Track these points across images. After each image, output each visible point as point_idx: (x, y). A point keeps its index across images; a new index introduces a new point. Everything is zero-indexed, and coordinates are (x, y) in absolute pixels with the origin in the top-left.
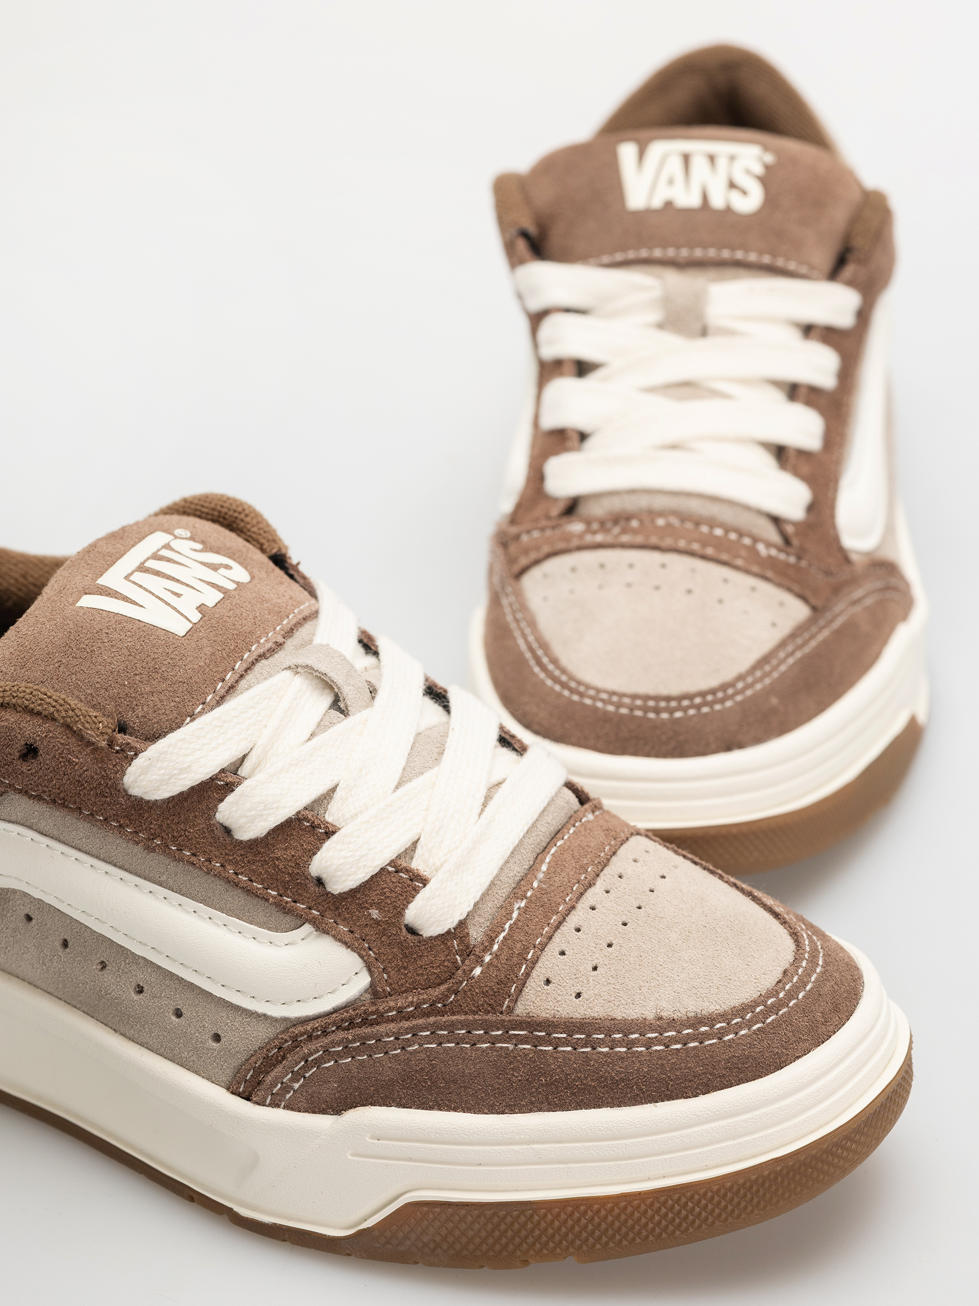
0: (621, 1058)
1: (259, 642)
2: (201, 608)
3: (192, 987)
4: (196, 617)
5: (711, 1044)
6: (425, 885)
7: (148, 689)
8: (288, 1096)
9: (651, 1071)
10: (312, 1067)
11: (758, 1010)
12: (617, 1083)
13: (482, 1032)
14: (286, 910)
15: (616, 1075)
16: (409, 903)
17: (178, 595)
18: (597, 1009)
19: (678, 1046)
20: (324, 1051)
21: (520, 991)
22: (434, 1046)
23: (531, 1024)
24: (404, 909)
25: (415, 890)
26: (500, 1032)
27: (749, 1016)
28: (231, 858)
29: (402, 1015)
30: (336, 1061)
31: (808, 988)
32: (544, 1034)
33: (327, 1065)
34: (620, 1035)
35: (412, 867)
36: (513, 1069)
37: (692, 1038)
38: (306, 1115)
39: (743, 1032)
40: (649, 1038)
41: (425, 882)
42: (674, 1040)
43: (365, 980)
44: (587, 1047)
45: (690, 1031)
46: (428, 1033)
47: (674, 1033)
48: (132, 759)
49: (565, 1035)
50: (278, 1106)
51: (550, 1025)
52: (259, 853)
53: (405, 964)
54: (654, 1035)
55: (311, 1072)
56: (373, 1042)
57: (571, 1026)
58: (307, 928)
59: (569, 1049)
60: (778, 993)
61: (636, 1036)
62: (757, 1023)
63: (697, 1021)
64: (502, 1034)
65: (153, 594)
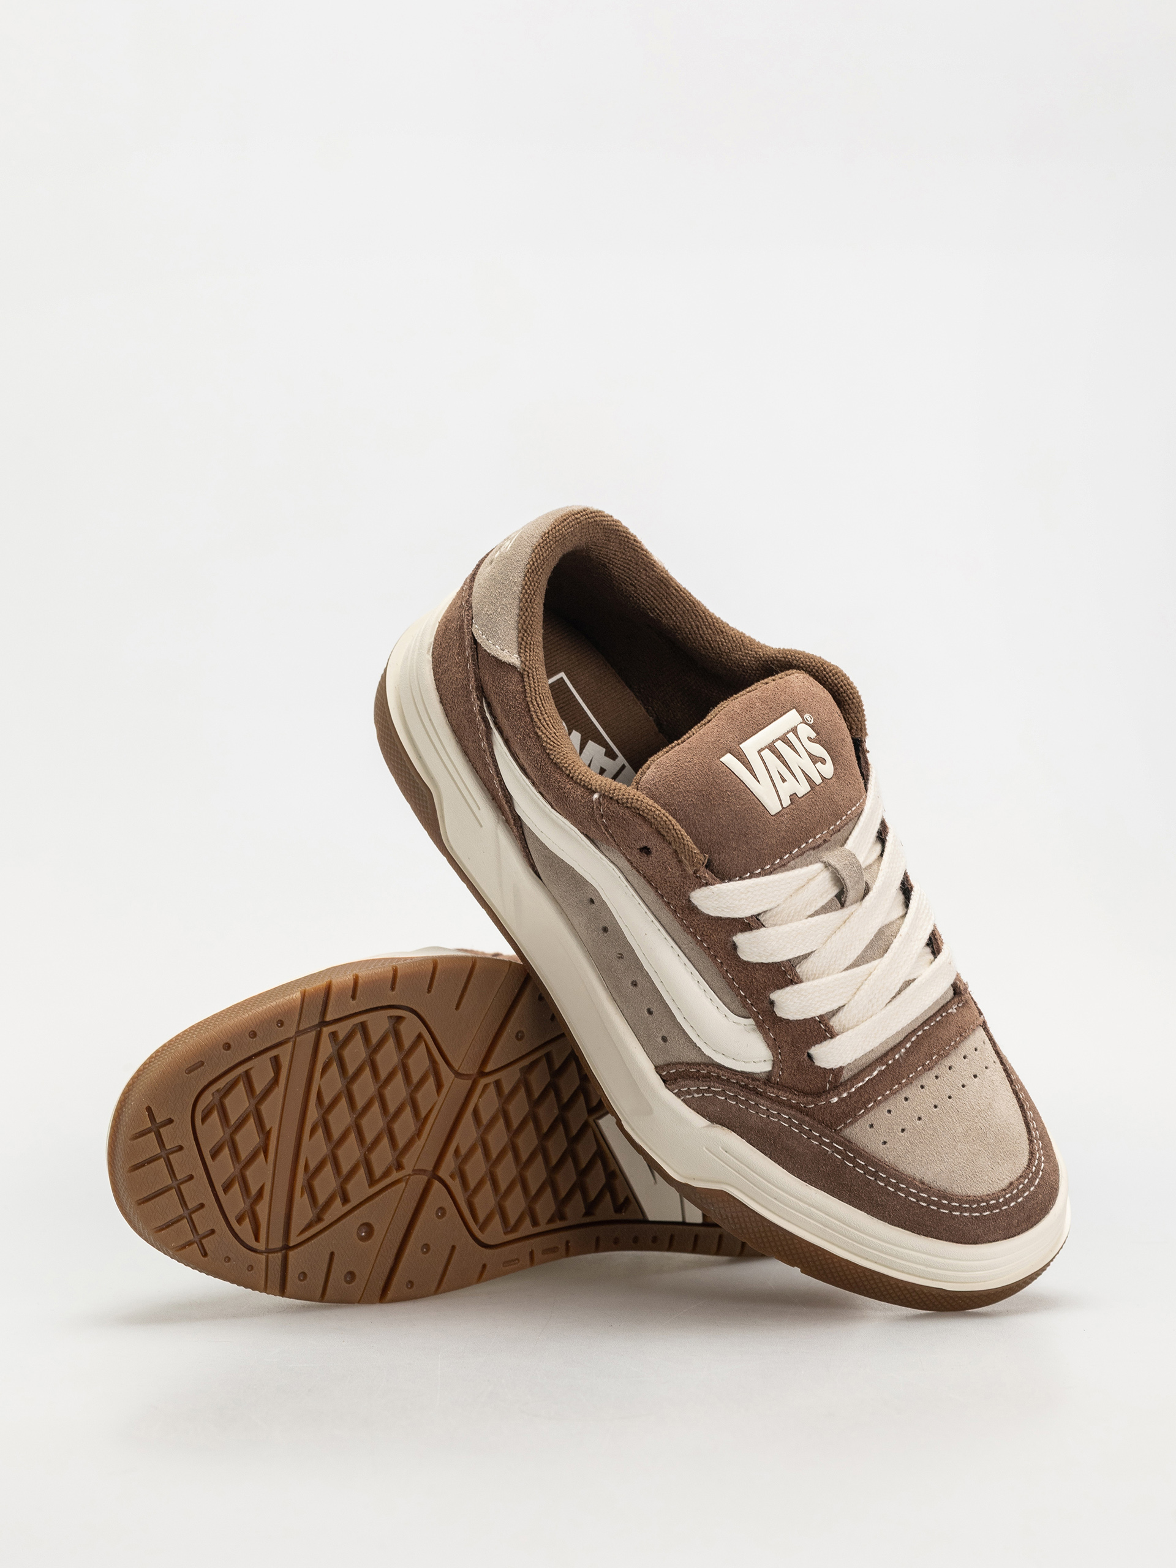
0: (889, 1193)
1: (815, 838)
2: (793, 797)
3: (666, 1006)
4: (786, 802)
5: (943, 1212)
6: (831, 1038)
7: (734, 845)
8: (688, 1097)
9: (900, 1210)
10: (711, 1093)
11: (982, 1204)
12: (878, 1205)
13: (818, 1135)
14: (745, 1005)
15: (880, 1201)
16: (817, 1043)
17: (784, 780)
18: (891, 1158)
19: (924, 1204)
20: (723, 1090)
21: (852, 1123)
22: (787, 1125)
23: (848, 1144)
24: (812, 1046)
25: (825, 1038)
26: (828, 1141)
27: (975, 1206)
28: (729, 962)
29: (777, 1101)
30: (726, 1099)
31: (1019, 1200)
32: (852, 1155)
33: (720, 1097)
34: (895, 1181)
35: (831, 1024)
36: (824, 1165)
37: (934, 1203)
38: (693, 1111)
39: (966, 1214)
40: (911, 1191)
41: (833, 1036)
42: (924, 1200)
43: (767, 1067)
44: (872, 1177)
45: (936, 1199)
46: (787, 1117)
47: (926, 1196)
48: (703, 886)
49: (863, 1163)
50: (679, 1097)
51: (859, 1153)
52: (747, 969)
53: (796, 1074)
54: (914, 1191)
55: (708, 1095)
56: (753, 1103)
57: (871, 1160)
58: (751, 1021)
59: (862, 1172)
60: (999, 1198)
61: (904, 1186)
62: (977, 1212)
63: (943, 1195)
64: (828, 1143)
65: (769, 772)
